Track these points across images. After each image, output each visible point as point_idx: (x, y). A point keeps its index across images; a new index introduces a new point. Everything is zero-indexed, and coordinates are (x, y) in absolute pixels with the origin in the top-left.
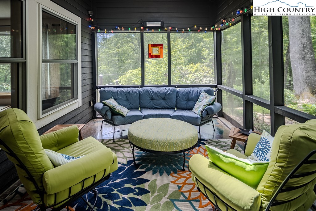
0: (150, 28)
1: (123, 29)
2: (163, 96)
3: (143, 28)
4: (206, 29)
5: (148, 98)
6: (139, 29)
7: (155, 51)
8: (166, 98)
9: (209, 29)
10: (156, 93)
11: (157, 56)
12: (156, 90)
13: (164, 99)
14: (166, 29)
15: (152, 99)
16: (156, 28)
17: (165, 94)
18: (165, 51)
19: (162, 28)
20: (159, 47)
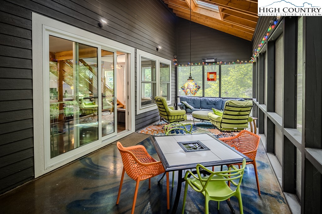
0: (208, 63)
1: (192, 64)
2: (214, 103)
3: (203, 62)
4: (246, 62)
5: (205, 104)
6: (201, 64)
7: (211, 76)
8: (216, 104)
9: (248, 62)
10: (210, 101)
11: (213, 80)
12: (210, 99)
13: (214, 104)
14: (218, 63)
15: (208, 104)
16: (212, 63)
17: (215, 101)
18: (218, 77)
19: (215, 62)
20: (214, 74)
